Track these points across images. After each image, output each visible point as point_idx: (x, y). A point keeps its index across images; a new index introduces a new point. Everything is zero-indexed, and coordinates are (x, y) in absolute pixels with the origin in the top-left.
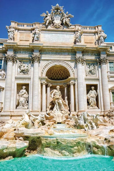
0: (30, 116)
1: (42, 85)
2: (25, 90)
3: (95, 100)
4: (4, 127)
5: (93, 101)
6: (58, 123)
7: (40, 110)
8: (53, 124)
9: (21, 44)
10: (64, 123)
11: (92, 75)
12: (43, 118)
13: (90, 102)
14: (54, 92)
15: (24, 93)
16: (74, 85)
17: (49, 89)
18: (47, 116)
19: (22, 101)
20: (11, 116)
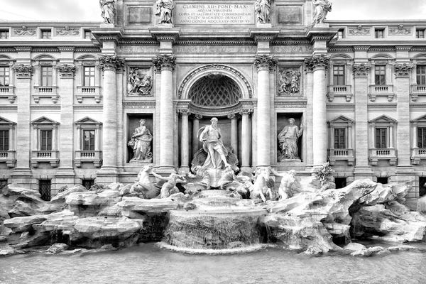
0: (151, 176)
1: (180, 116)
2: (144, 127)
3: (294, 143)
4: (100, 195)
5: (290, 146)
6: (212, 188)
7: (177, 165)
8: (200, 190)
9: (132, 31)
10: (225, 188)
11: (291, 94)
12: (181, 178)
13: (284, 148)
14: (205, 131)
15: (142, 133)
16: (250, 115)
17: (196, 122)
18: (191, 175)
19: (140, 149)
20: (120, 176)
